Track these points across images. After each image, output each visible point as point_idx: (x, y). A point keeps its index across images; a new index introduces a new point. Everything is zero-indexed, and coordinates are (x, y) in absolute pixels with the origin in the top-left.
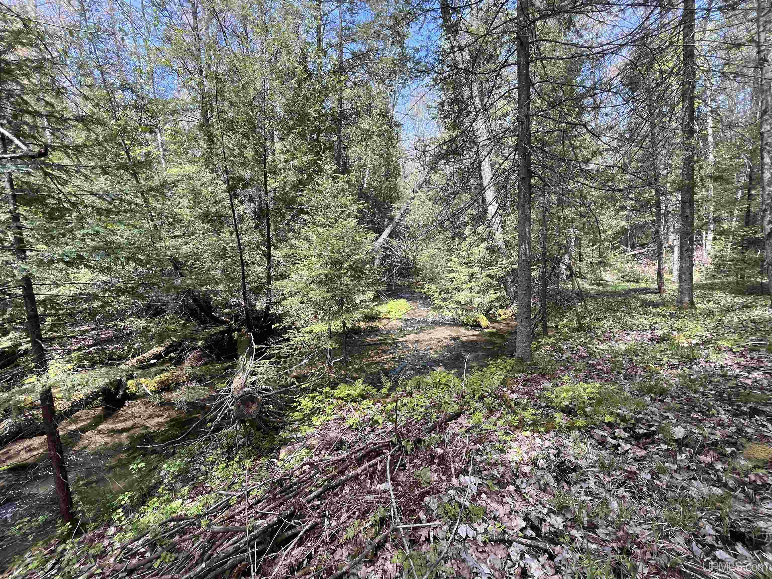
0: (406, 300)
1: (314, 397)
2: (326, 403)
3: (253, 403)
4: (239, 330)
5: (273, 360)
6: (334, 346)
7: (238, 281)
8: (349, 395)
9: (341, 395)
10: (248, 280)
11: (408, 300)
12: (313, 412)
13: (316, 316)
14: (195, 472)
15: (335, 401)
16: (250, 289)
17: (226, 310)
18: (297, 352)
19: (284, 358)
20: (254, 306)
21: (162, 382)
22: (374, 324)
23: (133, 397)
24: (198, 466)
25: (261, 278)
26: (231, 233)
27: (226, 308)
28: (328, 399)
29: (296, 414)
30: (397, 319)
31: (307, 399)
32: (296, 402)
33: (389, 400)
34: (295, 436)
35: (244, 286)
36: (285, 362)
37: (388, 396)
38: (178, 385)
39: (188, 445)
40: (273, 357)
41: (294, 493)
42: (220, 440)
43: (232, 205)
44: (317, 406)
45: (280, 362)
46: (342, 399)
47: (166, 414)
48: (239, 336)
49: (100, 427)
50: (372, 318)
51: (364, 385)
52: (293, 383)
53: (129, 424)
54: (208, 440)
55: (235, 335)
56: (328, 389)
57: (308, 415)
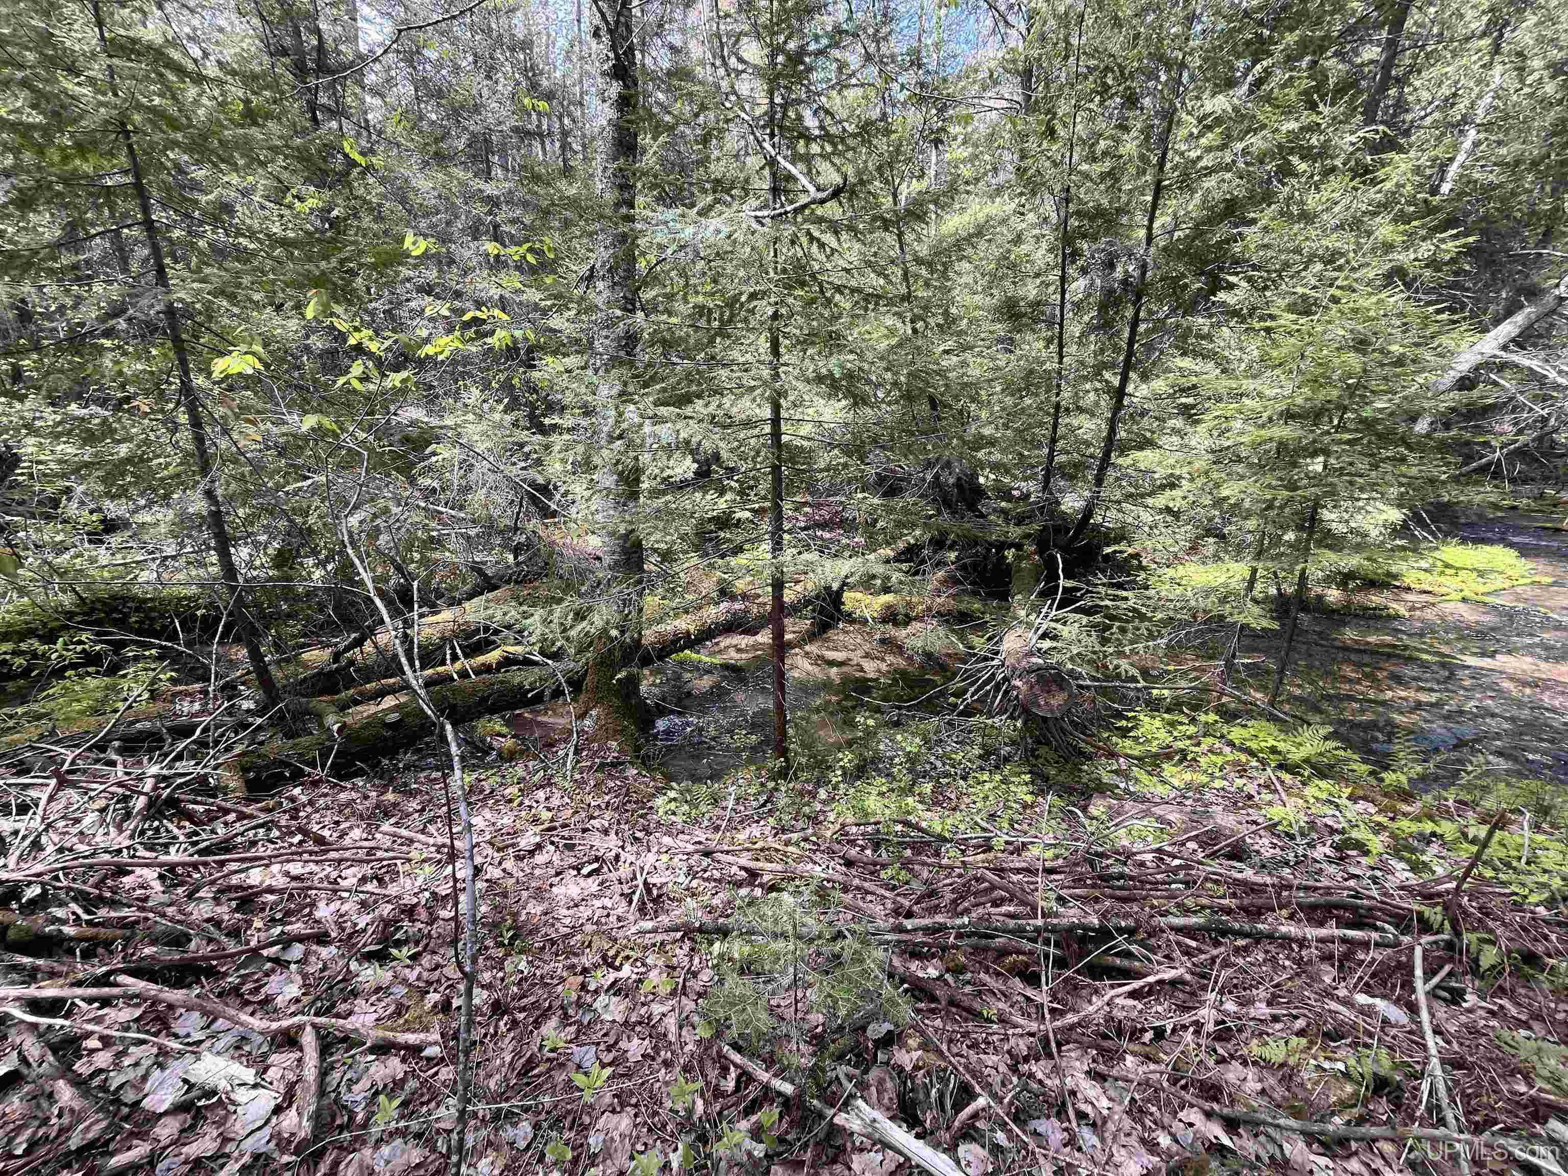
0: (1513, 553)
1: (1173, 724)
2: (1204, 747)
3: (1062, 689)
4: (1019, 547)
5: (1098, 618)
6: (1265, 623)
7: (1039, 446)
8: (1274, 750)
9: (1253, 745)
10: (1060, 444)
11: (1524, 551)
12: (1167, 754)
13: (1193, 549)
14: (928, 767)
15: (1227, 750)
16: (1061, 466)
17: (1003, 504)
18: (1159, 616)
19: (1120, 620)
20: (1058, 503)
21: (889, 607)
22: (1375, 599)
23: (850, 618)
24: (932, 759)
25: (1088, 444)
26: (1049, 341)
27: (1003, 499)
28: (1209, 740)
29: (1128, 743)
30: (1464, 600)
31: (1157, 723)
32: (1128, 719)
33: (1406, 808)
34: (1122, 785)
35: (1051, 457)
36: (1123, 630)
37: (1406, 796)
38: (908, 620)
39: (921, 719)
40: (1097, 613)
41: (1126, 893)
42: (970, 732)
43: (1063, 279)
44: (1180, 745)
45: (1111, 627)
46: (1251, 753)
47: (889, 658)
48: (1018, 558)
49: (807, 648)
50: (1372, 584)
51: (1331, 744)
52: (1134, 679)
53: (839, 656)
54: (950, 723)
55: (1010, 554)
56: (1212, 717)
57: (1156, 756)
